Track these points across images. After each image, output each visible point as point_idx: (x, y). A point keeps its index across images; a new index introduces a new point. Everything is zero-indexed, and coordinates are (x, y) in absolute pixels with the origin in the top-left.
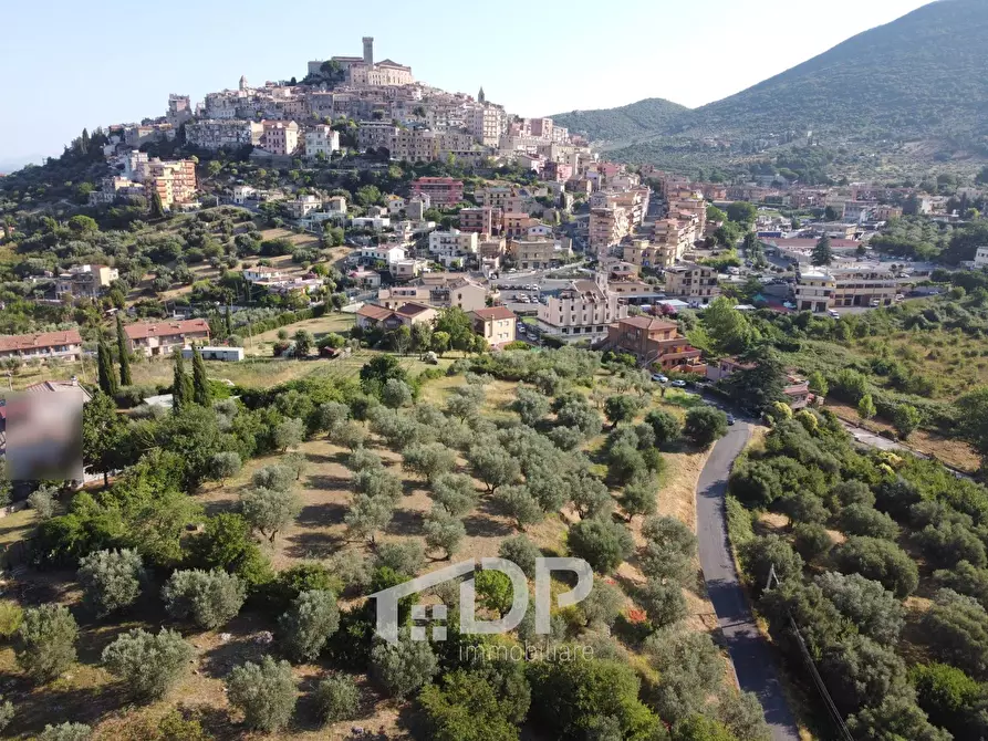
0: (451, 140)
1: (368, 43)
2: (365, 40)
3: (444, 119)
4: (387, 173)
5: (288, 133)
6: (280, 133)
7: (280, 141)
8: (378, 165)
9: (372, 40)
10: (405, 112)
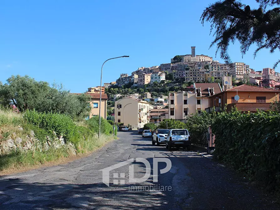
0: (216, 74)
1: (193, 49)
2: (192, 47)
3: (217, 68)
4: (181, 87)
5: (146, 76)
6: (143, 76)
7: (143, 80)
8: (178, 84)
9: (195, 47)
10: (201, 68)
